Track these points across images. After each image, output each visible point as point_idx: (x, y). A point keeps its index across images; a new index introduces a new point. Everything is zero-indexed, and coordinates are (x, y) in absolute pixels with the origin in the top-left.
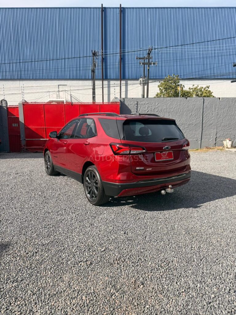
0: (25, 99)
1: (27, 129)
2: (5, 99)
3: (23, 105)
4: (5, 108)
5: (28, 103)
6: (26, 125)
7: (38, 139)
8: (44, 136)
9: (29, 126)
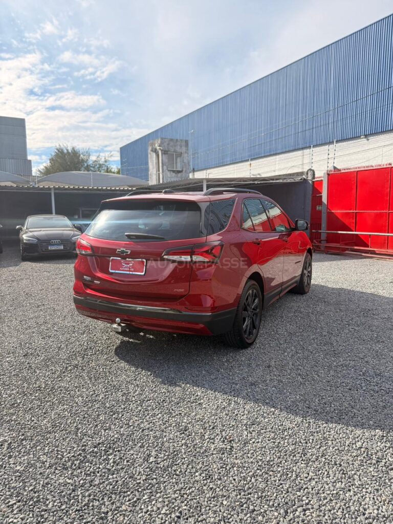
0: (335, 165)
1: (330, 215)
2: (312, 169)
3: (328, 174)
4: (310, 182)
5: (340, 170)
6: (329, 207)
7: (335, 232)
8: (353, 226)
9: (333, 210)
